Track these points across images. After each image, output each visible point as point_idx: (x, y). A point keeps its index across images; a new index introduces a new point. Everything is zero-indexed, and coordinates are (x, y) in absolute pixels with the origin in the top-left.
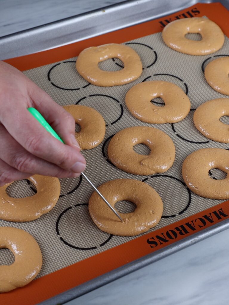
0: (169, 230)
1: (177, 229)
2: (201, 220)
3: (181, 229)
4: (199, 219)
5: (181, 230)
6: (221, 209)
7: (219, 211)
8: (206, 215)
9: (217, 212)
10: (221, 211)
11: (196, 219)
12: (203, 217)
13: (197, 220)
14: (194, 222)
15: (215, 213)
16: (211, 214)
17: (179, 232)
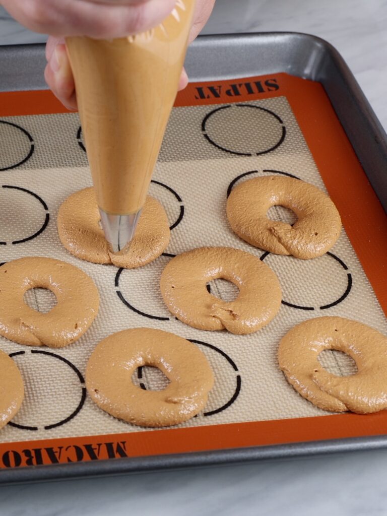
0: (12, 451)
1: (27, 453)
2: (77, 451)
3: (33, 454)
4: (74, 448)
5: (33, 457)
6: (123, 443)
7: (118, 444)
8: (91, 445)
9: (113, 445)
10: (122, 445)
11: (70, 446)
12: (84, 446)
13: (69, 449)
14: (63, 450)
15: (109, 446)
16: (101, 446)
17: (27, 458)
